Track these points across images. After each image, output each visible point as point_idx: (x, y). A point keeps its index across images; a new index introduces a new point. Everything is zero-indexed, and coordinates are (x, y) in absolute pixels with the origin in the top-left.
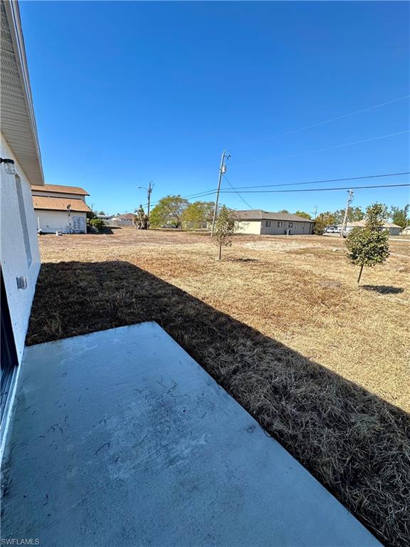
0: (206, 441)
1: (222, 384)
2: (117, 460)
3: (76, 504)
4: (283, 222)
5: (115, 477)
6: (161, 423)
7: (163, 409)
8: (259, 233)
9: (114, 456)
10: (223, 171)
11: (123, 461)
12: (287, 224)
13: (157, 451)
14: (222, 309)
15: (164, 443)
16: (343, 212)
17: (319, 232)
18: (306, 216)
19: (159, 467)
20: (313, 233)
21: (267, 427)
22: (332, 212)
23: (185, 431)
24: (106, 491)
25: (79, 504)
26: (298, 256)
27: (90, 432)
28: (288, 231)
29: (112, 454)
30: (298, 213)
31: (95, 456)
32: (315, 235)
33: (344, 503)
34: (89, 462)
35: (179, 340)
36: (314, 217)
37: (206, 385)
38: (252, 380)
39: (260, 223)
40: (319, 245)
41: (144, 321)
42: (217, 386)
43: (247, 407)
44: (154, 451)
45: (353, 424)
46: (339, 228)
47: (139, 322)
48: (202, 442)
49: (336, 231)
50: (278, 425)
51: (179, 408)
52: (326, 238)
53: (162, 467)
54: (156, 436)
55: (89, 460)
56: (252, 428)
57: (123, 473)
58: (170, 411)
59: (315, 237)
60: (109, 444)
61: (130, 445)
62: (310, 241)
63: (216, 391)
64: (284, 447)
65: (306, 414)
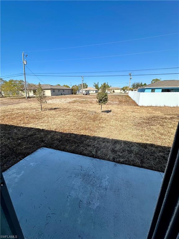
0: (108, 176)
1: (96, 158)
2: (90, 203)
3: (93, 226)
4: (60, 90)
5: (95, 207)
6: (90, 181)
7: (86, 176)
8: (51, 95)
9: (87, 203)
10: (25, 63)
11: (92, 201)
12: (62, 90)
13: (99, 190)
14: (67, 132)
15: (98, 186)
16: (81, 85)
17: (75, 93)
18: (68, 87)
19: (104, 193)
20: (73, 94)
21: (119, 162)
22: (77, 85)
23: (100, 178)
24: (97, 213)
25: (94, 225)
26: (74, 104)
27: (68, 204)
28: (63, 94)
29: (85, 202)
30: (64, 85)
31: (81, 209)
32: (73, 95)
33: (145, 168)
34: (81, 212)
35: (64, 150)
36: (71, 87)
37: (91, 161)
38: (104, 152)
39: (50, 91)
40: (77, 99)
41: (37, 149)
42: (95, 159)
43: (109, 160)
44: (98, 190)
45: (133, 150)
46: (80, 91)
47: (35, 151)
48: (108, 177)
49: (79, 92)
50: (122, 160)
51: (91, 173)
52: (78, 95)
53: (105, 192)
54: (94, 186)
55: (80, 212)
56: (115, 165)
57: (96, 204)
58: (89, 176)
59: (74, 95)
60: (81, 201)
61: (89, 195)
62: (73, 97)
63: (96, 161)
64: (126, 164)
65: (123, 153)
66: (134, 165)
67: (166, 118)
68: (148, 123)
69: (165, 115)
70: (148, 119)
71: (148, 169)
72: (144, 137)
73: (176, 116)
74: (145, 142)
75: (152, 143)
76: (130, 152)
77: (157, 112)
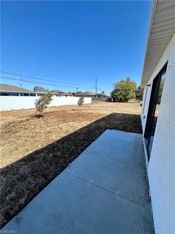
64: (31, 199)
65: (15, 190)
66: (41, 189)
67: (22, 121)
68: (9, 131)
69: (19, 118)
70: (5, 127)
71: (55, 177)
72: (21, 149)
73: (29, 117)
74: (27, 154)
75: (34, 150)
76: (23, 178)
77: (9, 117)
